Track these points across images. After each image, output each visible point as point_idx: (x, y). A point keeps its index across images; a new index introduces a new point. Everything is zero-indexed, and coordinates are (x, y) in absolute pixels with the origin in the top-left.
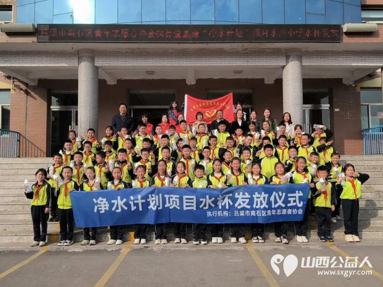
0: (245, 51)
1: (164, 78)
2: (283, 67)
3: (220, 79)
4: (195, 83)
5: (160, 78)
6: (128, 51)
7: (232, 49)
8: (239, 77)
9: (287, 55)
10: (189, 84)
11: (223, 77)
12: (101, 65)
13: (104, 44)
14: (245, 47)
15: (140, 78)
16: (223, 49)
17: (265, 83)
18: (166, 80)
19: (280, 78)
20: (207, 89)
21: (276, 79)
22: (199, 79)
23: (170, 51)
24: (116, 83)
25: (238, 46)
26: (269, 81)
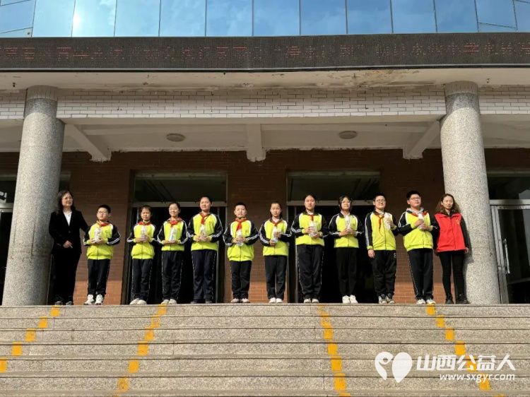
0: (360, 89)
1: (205, 149)
2: (441, 119)
3: (314, 152)
4: (264, 158)
5: (197, 149)
6: (125, 89)
7: (332, 84)
8: (350, 147)
9: (447, 94)
10: (254, 161)
11: (320, 147)
12: (69, 116)
13: (75, 74)
14: (360, 81)
15: (157, 149)
16: (314, 85)
17: (404, 157)
18: (207, 152)
19: (435, 146)
20: (288, 170)
21: (426, 150)
22: (272, 151)
23: (210, 89)
24: (109, 159)
25: (344, 78)
26: (414, 153)
